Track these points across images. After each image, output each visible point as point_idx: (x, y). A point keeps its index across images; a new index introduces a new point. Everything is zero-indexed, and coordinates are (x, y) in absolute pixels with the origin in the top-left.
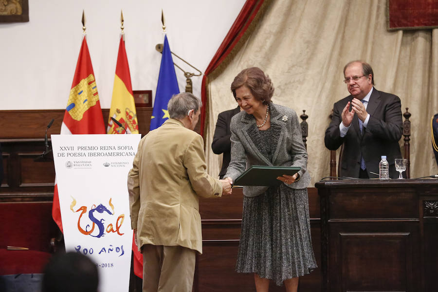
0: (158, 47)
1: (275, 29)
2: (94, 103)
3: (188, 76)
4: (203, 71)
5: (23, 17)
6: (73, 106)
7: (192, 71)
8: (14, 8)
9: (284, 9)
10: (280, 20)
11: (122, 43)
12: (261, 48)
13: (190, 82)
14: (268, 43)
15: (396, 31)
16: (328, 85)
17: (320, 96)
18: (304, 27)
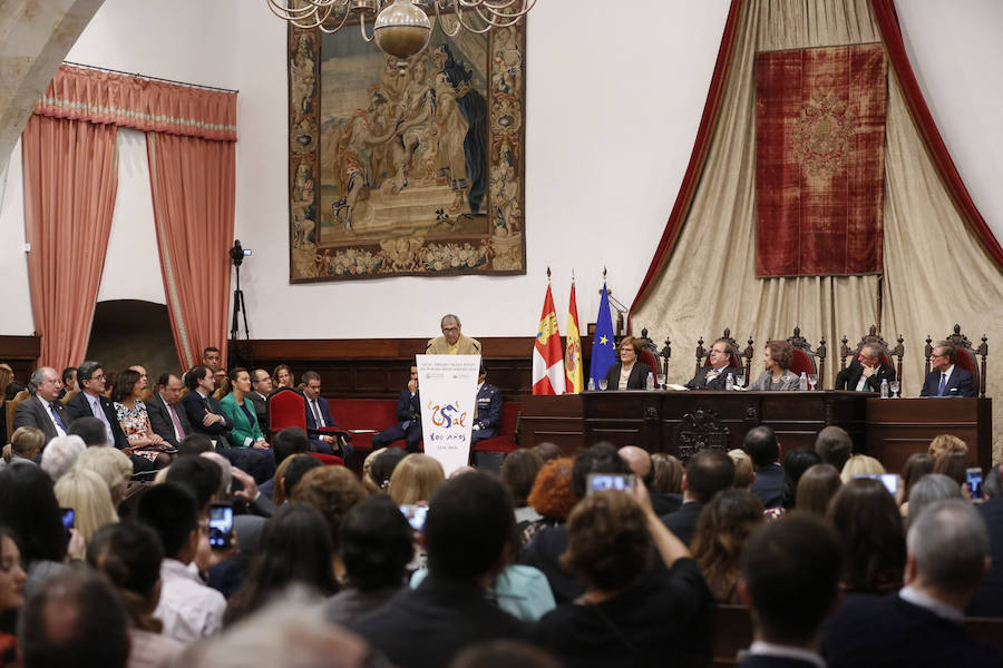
0: (601, 291)
1: (672, 278)
2: (554, 332)
3: (620, 312)
4: (629, 308)
5: (522, 271)
6: (541, 334)
7: (622, 309)
8: (517, 265)
9: (679, 263)
10: (676, 271)
11: (573, 289)
12: (663, 292)
13: (621, 317)
14: (669, 288)
15: (760, 279)
16: (710, 319)
17: (704, 328)
18: (693, 276)
